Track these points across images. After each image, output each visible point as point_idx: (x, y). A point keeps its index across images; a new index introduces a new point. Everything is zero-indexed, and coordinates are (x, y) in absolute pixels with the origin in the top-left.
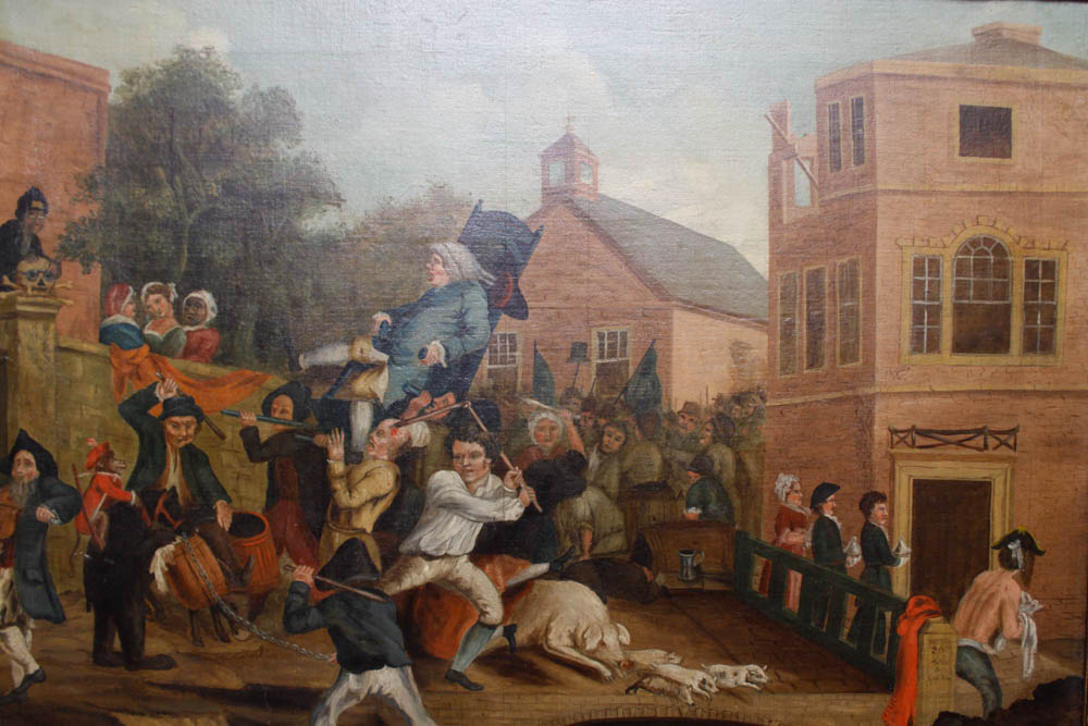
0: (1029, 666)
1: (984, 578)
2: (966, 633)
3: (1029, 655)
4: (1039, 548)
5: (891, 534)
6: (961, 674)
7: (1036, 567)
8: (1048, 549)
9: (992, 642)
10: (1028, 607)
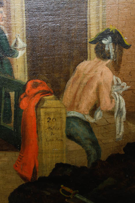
0: (120, 130)
1: (84, 66)
2: (72, 107)
3: (120, 122)
4: (127, 43)
5: (9, 32)
6: (70, 137)
7: (124, 58)
8: (133, 44)
9: (93, 112)
10: (119, 88)
